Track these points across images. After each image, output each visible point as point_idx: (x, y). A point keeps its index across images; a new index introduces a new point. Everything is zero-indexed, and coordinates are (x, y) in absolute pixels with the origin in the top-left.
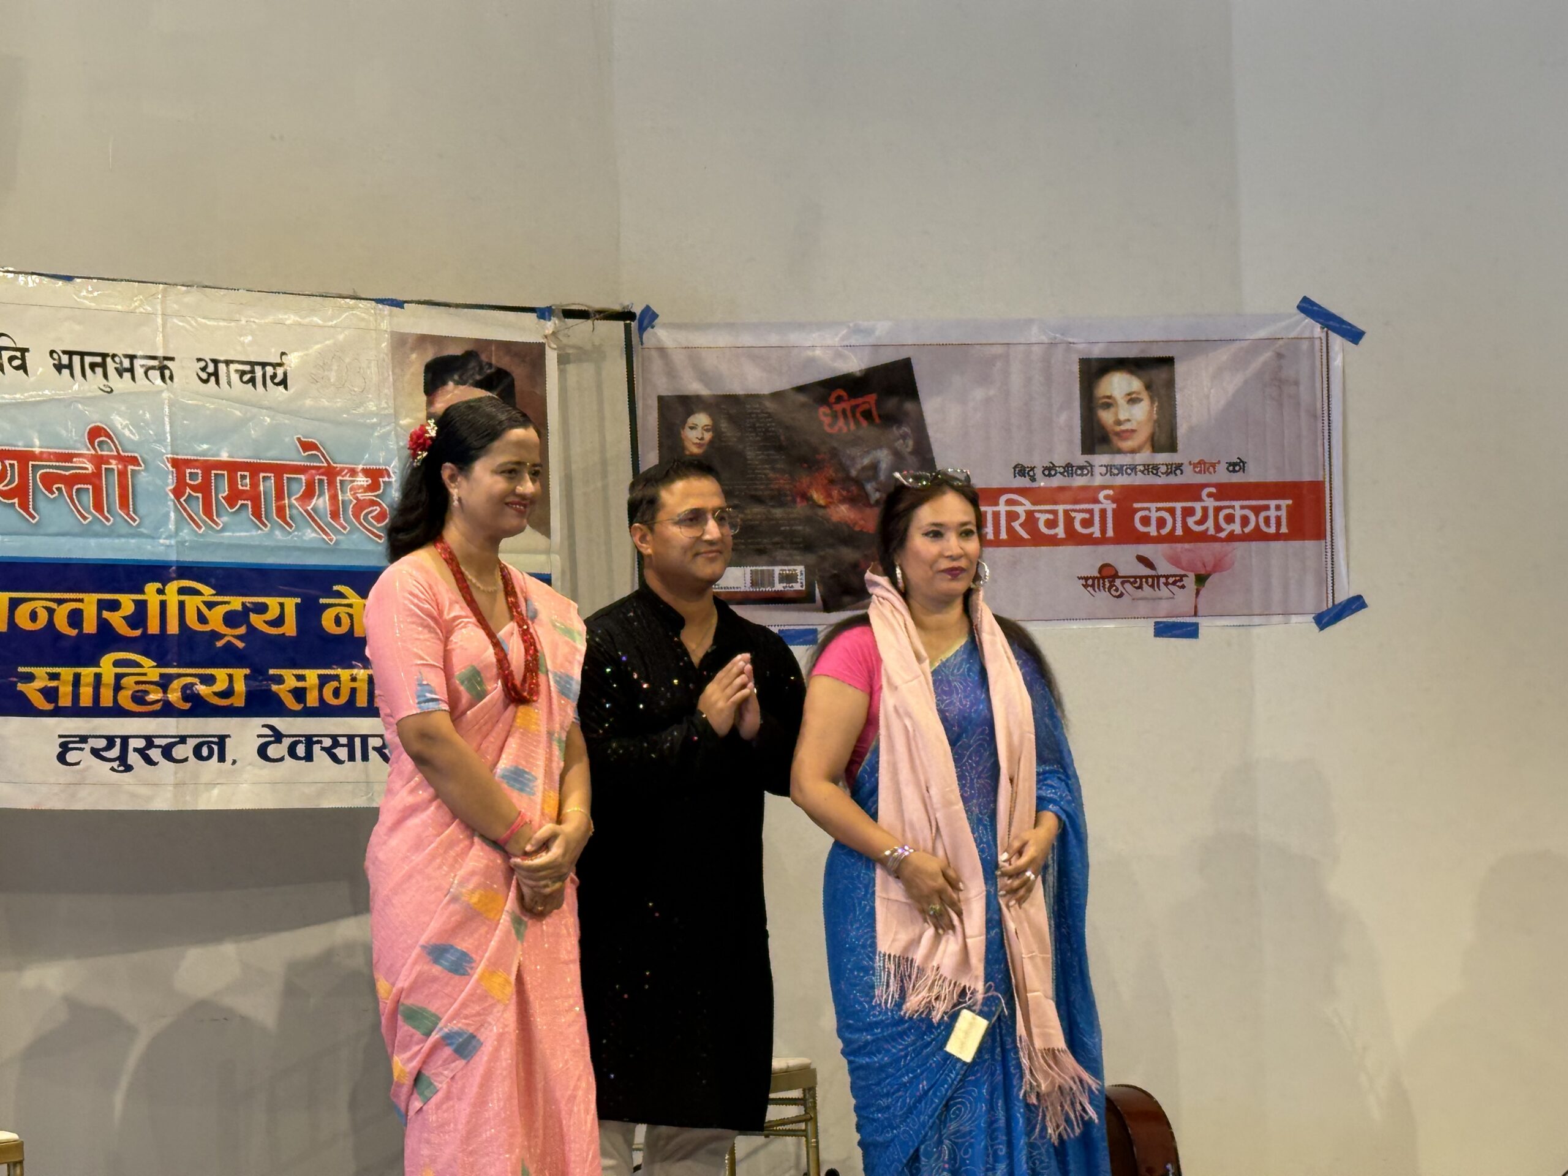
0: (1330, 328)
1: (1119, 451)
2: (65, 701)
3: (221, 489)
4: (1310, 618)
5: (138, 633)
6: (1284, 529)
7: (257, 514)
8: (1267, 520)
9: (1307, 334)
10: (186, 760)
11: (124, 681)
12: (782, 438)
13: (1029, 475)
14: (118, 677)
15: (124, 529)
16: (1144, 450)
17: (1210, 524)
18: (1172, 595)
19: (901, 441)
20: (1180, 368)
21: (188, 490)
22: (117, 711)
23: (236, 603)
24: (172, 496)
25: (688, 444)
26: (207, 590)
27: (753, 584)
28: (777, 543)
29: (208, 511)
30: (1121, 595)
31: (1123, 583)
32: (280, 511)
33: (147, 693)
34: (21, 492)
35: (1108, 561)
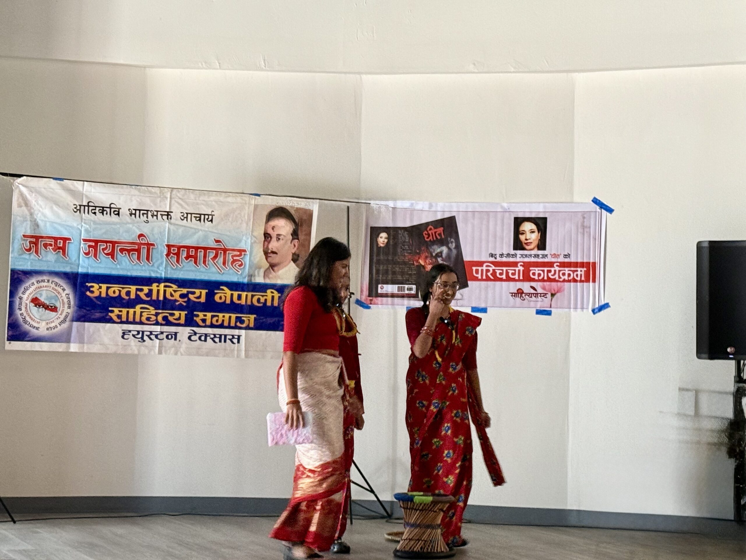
0: (602, 208)
1: (526, 250)
2: (124, 319)
3: (183, 254)
4: (590, 310)
5: (149, 299)
6: (583, 279)
7: (196, 263)
8: (577, 275)
9: (594, 210)
10: (163, 339)
11: (143, 314)
12: (411, 242)
13: (494, 257)
14: (141, 312)
15: (147, 267)
16: (535, 249)
17: (557, 276)
18: (542, 300)
20: (549, 221)
21: (172, 255)
22: (141, 323)
23: (185, 291)
24: (165, 256)
25: (379, 243)
26: (175, 287)
27: (398, 291)
28: (407, 277)
29: (178, 261)
30: (524, 300)
31: (525, 295)
32: (204, 262)
33: (151, 318)
34: (112, 255)
35: (520, 288)
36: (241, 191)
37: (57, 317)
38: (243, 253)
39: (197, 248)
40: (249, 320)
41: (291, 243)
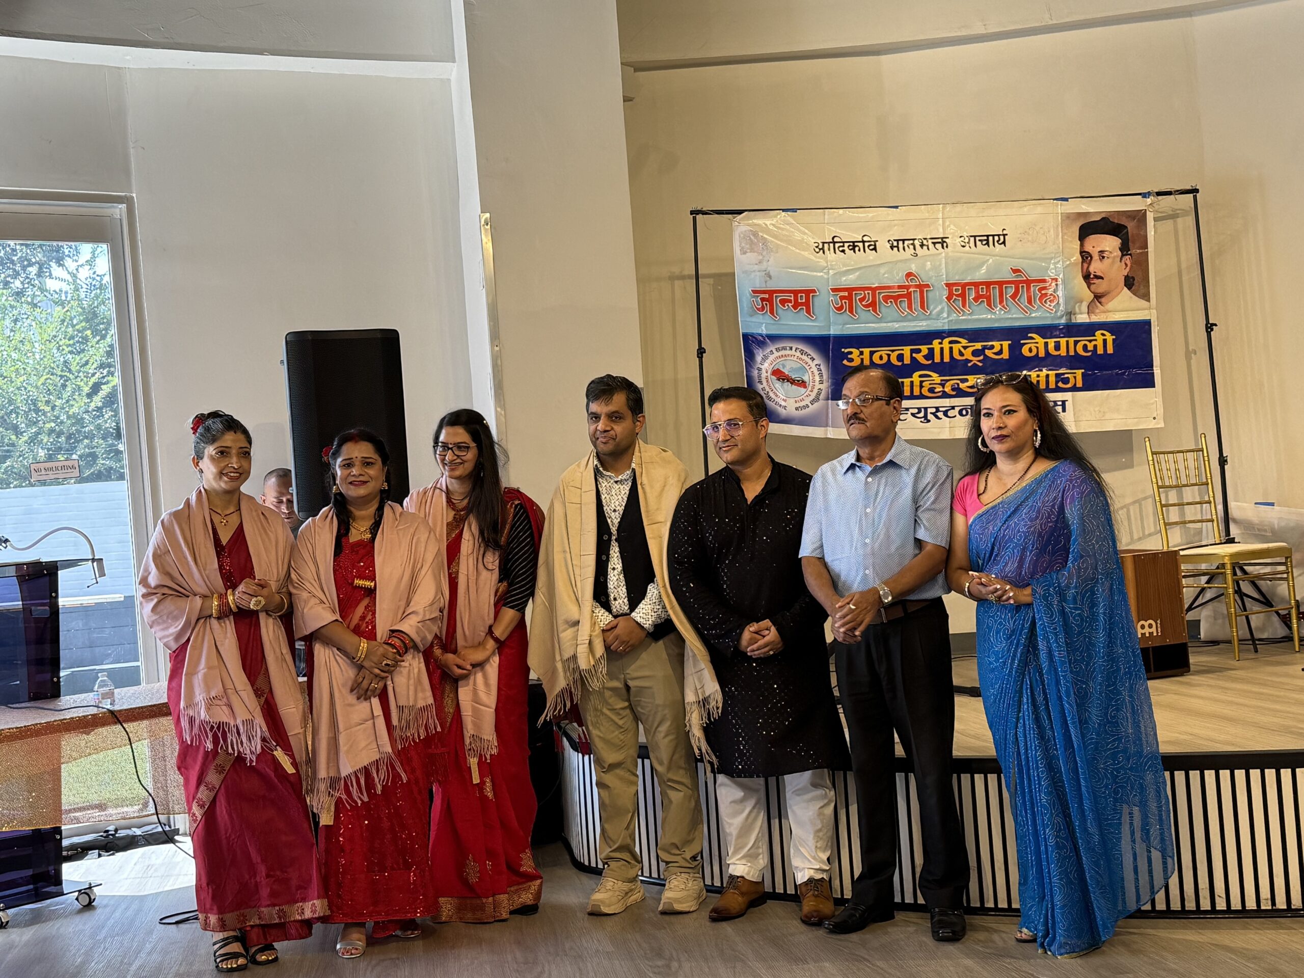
3: (971, 294)
5: (930, 362)
7: (989, 305)
10: (955, 416)
11: (924, 384)
14: (921, 382)
15: (922, 317)
21: (954, 297)
22: (922, 397)
23: (978, 346)
24: (946, 300)
26: (964, 342)
29: (964, 305)
32: (1001, 302)
33: (935, 388)
34: (873, 305)
36: (1041, 198)
37: (806, 394)
38: (1054, 283)
39: (988, 284)
40: (1075, 377)
41: (1121, 261)
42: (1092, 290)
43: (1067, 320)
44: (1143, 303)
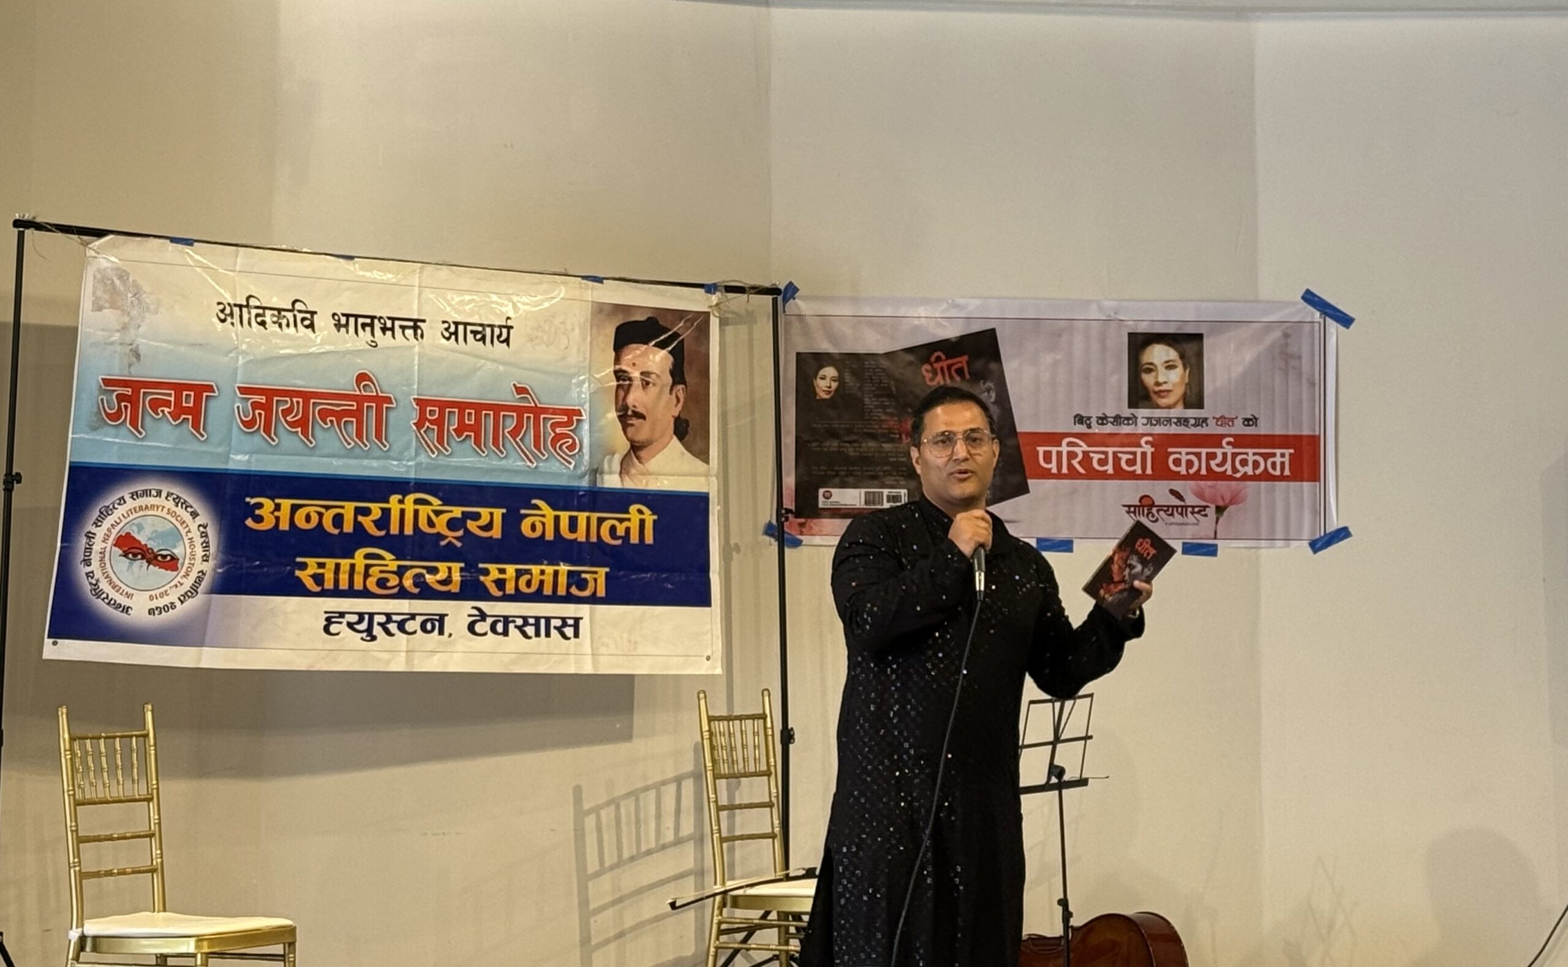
0: (1326, 314)
1: (1158, 407)
2: (329, 585)
3: (452, 422)
4: (1306, 544)
5: (383, 533)
6: (1287, 472)
7: (477, 442)
8: (1274, 465)
9: (1309, 319)
10: (415, 632)
11: (372, 570)
12: (893, 389)
13: (1086, 424)
14: (367, 567)
15: (377, 453)
16: (1178, 406)
17: (1228, 466)
18: (1195, 521)
19: (986, 394)
20: (1207, 342)
21: (427, 424)
22: (366, 594)
23: (457, 512)
24: (414, 428)
25: (818, 390)
26: (436, 502)
27: (866, 503)
28: (886, 471)
29: (440, 440)
30: (1157, 520)
31: (1158, 511)
32: (496, 442)
33: (387, 580)
34: (303, 424)
35: (1147, 494)
36: (562, 271)
37: (175, 582)
38: (575, 418)
39: (479, 407)
40: (595, 580)
41: (671, 393)
42: (630, 435)
43: (590, 481)
44: (698, 464)
